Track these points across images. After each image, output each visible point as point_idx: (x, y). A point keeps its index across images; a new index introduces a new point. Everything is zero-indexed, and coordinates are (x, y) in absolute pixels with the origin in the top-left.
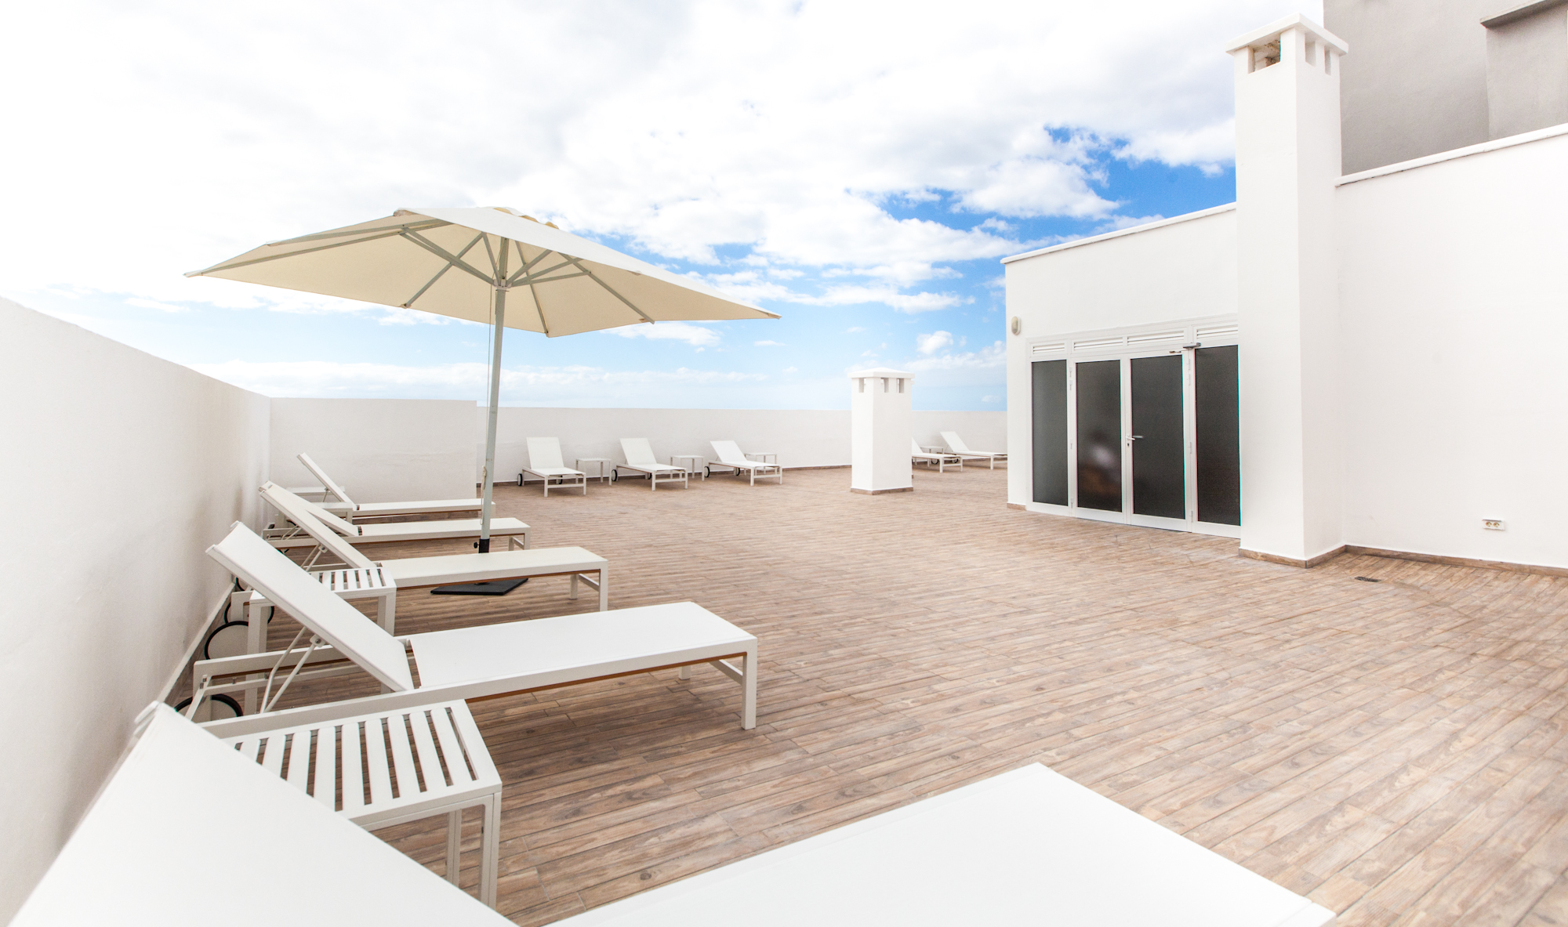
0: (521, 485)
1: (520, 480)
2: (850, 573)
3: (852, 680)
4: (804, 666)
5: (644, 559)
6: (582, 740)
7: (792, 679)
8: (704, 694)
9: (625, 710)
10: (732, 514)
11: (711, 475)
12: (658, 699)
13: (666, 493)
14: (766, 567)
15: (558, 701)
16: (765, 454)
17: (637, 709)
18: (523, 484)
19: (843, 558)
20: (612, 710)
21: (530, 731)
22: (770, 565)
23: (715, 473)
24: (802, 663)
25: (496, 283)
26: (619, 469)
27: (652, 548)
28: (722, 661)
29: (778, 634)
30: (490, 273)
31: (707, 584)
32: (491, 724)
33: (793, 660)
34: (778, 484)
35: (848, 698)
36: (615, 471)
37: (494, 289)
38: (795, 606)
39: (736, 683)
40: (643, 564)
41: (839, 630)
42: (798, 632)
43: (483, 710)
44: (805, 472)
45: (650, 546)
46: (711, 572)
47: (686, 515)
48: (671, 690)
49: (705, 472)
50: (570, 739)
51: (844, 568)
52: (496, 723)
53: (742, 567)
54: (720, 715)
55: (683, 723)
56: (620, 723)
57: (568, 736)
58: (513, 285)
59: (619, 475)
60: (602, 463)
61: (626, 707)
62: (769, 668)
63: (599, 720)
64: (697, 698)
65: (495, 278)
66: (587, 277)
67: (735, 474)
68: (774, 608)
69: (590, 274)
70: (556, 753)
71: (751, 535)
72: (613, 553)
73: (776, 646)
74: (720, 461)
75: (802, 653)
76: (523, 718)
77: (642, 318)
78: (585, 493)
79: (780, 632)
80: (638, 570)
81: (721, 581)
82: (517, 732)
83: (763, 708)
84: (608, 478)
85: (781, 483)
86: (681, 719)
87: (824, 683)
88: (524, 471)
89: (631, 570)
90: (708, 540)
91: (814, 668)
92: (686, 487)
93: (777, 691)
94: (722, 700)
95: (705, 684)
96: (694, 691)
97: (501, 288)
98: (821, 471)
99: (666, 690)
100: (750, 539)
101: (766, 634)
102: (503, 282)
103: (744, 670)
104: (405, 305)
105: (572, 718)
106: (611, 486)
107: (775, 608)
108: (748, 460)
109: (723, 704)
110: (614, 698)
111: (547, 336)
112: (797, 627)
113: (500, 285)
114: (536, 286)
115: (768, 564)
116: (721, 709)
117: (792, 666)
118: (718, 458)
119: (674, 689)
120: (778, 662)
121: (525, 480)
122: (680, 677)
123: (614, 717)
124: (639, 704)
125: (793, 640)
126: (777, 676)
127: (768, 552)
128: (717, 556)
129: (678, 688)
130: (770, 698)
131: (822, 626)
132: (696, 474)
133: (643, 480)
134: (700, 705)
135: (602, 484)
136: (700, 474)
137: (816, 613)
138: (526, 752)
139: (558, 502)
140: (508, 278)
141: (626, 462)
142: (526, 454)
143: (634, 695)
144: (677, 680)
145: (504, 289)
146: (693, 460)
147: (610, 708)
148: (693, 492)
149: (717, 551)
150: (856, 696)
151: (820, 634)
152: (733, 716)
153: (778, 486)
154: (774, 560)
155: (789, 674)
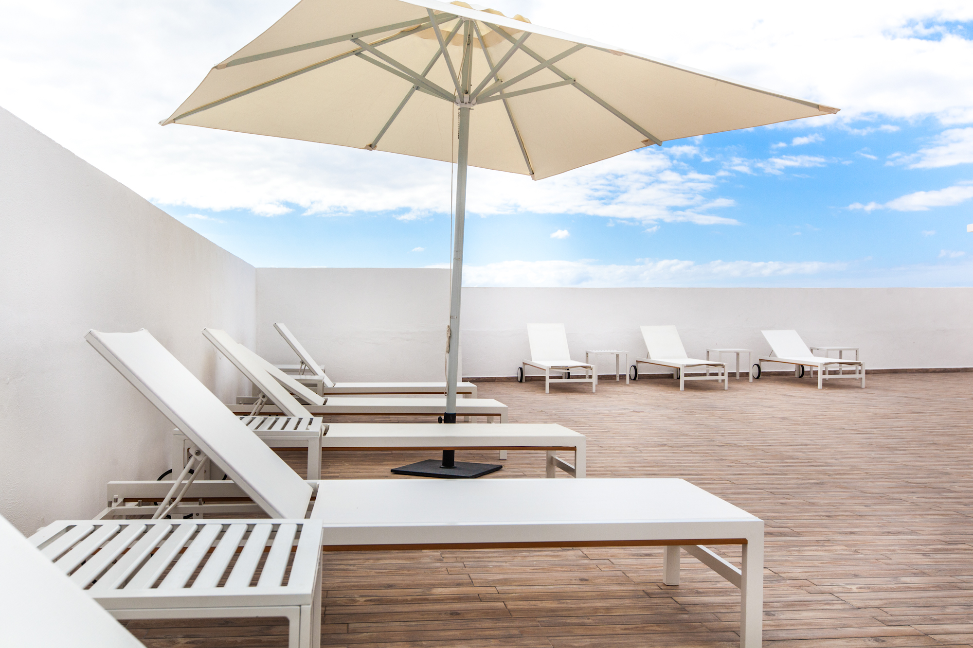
0: (521, 381)
1: (519, 376)
2: (955, 492)
3: (935, 617)
4: (857, 590)
5: (651, 458)
6: (516, 632)
7: (834, 604)
8: (695, 604)
9: (580, 609)
10: (784, 418)
11: (761, 376)
12: (627, 602)
13: (698, 394)
14: (821, 476)
15: (498, 588)
16: (841, 348)
17: (596, 609)
18: (524, 380)
19: (947, 474)
20: (563, 605)
21: (454, 613)
22: (829, 475)
23: (769, 374)
24: (854, 588)
25: (458, 100)
26: (640, 364)
27: (666, 448)
28: (701, 547)
29: (823, 550)
30: (451, 88)
31: (730, 489)
32: (412, 600)
33: (842, 582)
34: (860, 388)
35: (923, 639)
36: (635, 367)
37: (457, 107)
38: (858, 521)
39: (729, 583)
40: (648, 463)
41: (924, 555)
42: (855, 551)
43: (409, 585)
44: (904, 376)
45: (665, 445)
46: (741, 476)
47: (720, 417)
48: (649, 595)
49: (754, 372)
50: (499, 629)
51: (947, 485)
52: (419, 599)
53: (786, 474)
54: (712, 631)
55: (655, 632)
56: (569, 620)
57: (500, 624)
58: (479, 101)
59: (639, 373)
60: (618, 356)
61: (582, 605)
62: (800, 587)
63: (543, 614)
64: (683, 608)
65: (457, 94)
66: (570, 87)
67: (797, 376)
68: (824, 521)
69: (574, 82)
70: (479, 641)
71: (808, 442)
72: (614, 450)
73: (816, 563)
74: (775, 356)
75: (856, 576)
76: (448, 599)
77: (646, 138)
78: (594, 390)
79: (827, 548)
80: (639, 469)
81: (752, 487)
82: (440, 612)
83: (779, 632)
84: (625, 375)
85: (863, 386)
86: (654, 628)
87: (885, 614)
88: (524, 364)
89: (630, 467)
90: (745, 443)
91: (873, 595)
92: (726, 388)
93: (805, 614)
94: (719, 615)
95: (698, 593)
96: (681, 599)
97: (464, 106)
98: (929, 375)
99: (642, 594)
100: (806, 445)
101: (805, 548)
102: (466, 98)
103: (743, 565)
104: (370, 146)
105: (509, 607)
106: (628, 385)
107: (826, 521)
108: (815, 356)
109: (719, 620)
110: (570, 594)
111: (534, 179)
112: (854, 545)
113: (463, 102)
114: (510, 100)
115: (825, 474)
116: (715, 625)
117: (836, 589)
118: (772, 353)
119: (653, 594)
120: (815, 581)
121: (526, 375)
122: (664, 581)
123: (563, 613)
124: (600, 604)
125: (846, 560)
126: (809, 597)
127: (829, 461)
128: (754, 461)
129: (658, 594)
130: (793, 622)
131: (896, 548)
132: (742, 374)
133: (671, 380)
134: (685, 616)
135: (617, 383)
136: (747, 374)
137: (889, 533)
138: (442, 634)
139: (561, 399)
140: (472, 90)
141: (648, 356)
142: (526, 346)
143: (596, 593)
144: (660, 584)
145: (468, 106)
146: (738, 354)
147: (561, 603)
148: (735, 393)
149: (754, 456)
150: (937, 637)
151: (891, 556)
152: (732, 635)
153: (860, 390)
154: (835, 470)
155: (832, 597)
